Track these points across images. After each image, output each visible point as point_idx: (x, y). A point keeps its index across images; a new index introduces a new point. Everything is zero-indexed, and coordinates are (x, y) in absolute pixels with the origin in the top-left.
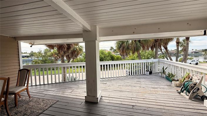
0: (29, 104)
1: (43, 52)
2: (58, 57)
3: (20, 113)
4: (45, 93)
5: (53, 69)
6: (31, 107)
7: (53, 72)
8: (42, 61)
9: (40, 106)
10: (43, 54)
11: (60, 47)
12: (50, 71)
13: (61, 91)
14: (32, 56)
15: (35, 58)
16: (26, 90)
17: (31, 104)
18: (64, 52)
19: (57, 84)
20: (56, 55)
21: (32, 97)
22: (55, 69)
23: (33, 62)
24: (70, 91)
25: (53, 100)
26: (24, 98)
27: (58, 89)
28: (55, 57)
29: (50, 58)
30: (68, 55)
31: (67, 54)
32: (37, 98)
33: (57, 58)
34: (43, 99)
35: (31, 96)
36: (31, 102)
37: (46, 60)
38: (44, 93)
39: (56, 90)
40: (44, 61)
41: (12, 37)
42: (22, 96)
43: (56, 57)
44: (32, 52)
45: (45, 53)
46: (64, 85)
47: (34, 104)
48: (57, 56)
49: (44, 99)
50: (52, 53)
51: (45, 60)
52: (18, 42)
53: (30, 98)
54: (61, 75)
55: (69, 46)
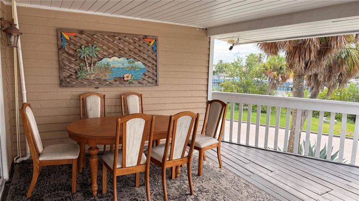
0: (221, 181)
1: (244, 63)
2: (280, 79)
3: (206, 192)
4: (252, 170)
5: (264, 112)
6: (224, 189)
7: (263, 118)
8: (240, 86)
9: (241, 196)
10: (244, 69)
11: (298, 48)
12: (255, 114)
13: (290, 178)
14: (220, 72)
15: (226, 78)
16: (216, 150)
17: (224, 182)
18: (306, 65)
19: (278, 155)
20: (275, 73)
21: (225, 168)
22: (269, 111)
23: (222, 86)
24: (319, 189)
25: (269, 195)
26: (211, 164)
27: (282, 169)
28: (272, 77)
29: (259, 79)
30: (316, 75)
31: (314, 71)
32: (236, 174)
33: (277, 80)
34: (247, 181)
35: (223, 164)
36: (224, 179)
37: (248, 84)
38: (247, 167)
39: (278, 172)
40: (245, 88)
41: (203, 29)
42: (207, 157)
43: (274, 77)
44: (221, 61)
45: (249, 65)
46: (298, 163)
47: (229, 186)
48: (278, 75)
49: (249, 183)
50: (264, 66)
51: (247, 82)
52: (210, 38)
53: (220, 167)
54: (282, 132)
55: (326, 44)
